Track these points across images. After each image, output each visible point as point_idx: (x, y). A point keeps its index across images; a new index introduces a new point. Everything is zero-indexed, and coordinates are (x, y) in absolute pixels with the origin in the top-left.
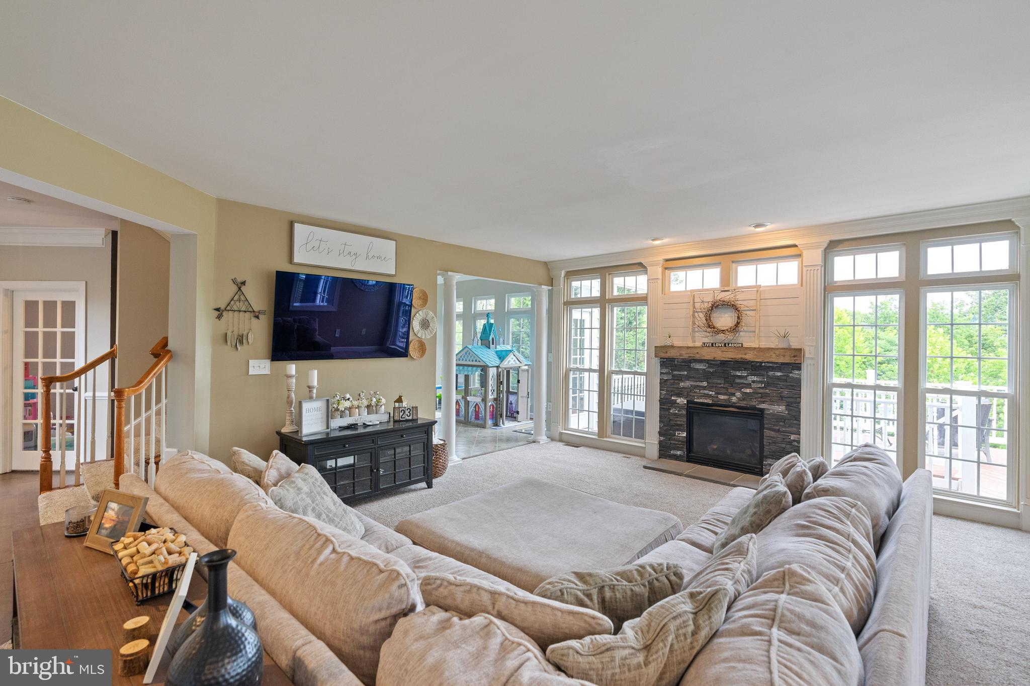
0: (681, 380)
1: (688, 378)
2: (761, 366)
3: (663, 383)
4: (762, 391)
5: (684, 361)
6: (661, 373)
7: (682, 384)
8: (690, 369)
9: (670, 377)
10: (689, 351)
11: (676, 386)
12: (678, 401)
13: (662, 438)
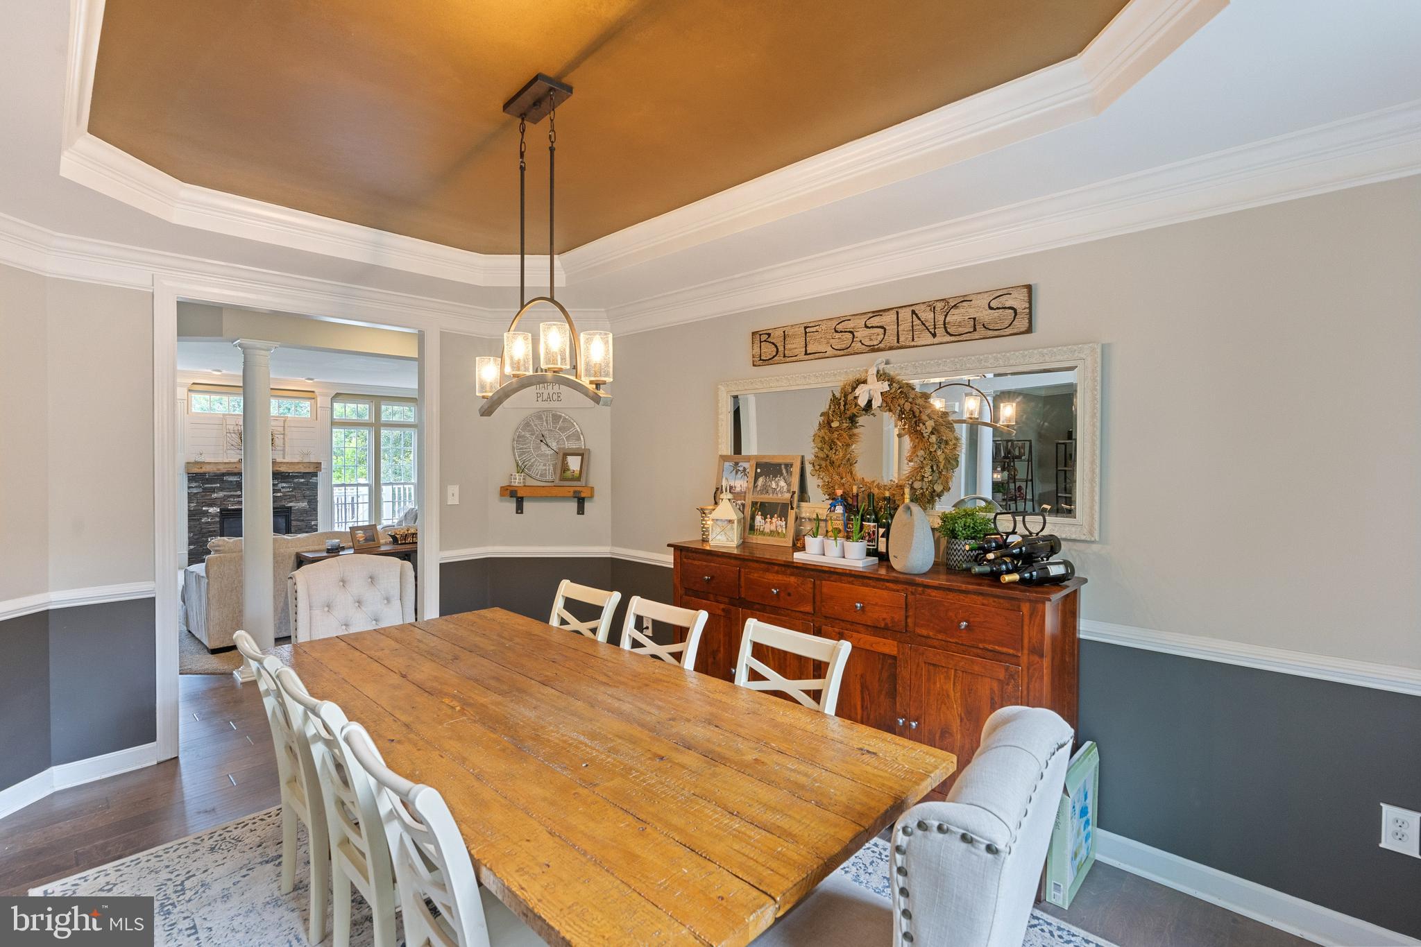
0: (214, 492)
1: (221, 489)
2: (289, 475)
3: (191, 497)
4: (290, 493)
5: (216, 475)
6: (189, 488)
7: (215, 495)
8: (222, 481)
9: (200, 490)
10: (227, 466)
11: (208, 498)
12: (210, 511)
13: (192, 547)
